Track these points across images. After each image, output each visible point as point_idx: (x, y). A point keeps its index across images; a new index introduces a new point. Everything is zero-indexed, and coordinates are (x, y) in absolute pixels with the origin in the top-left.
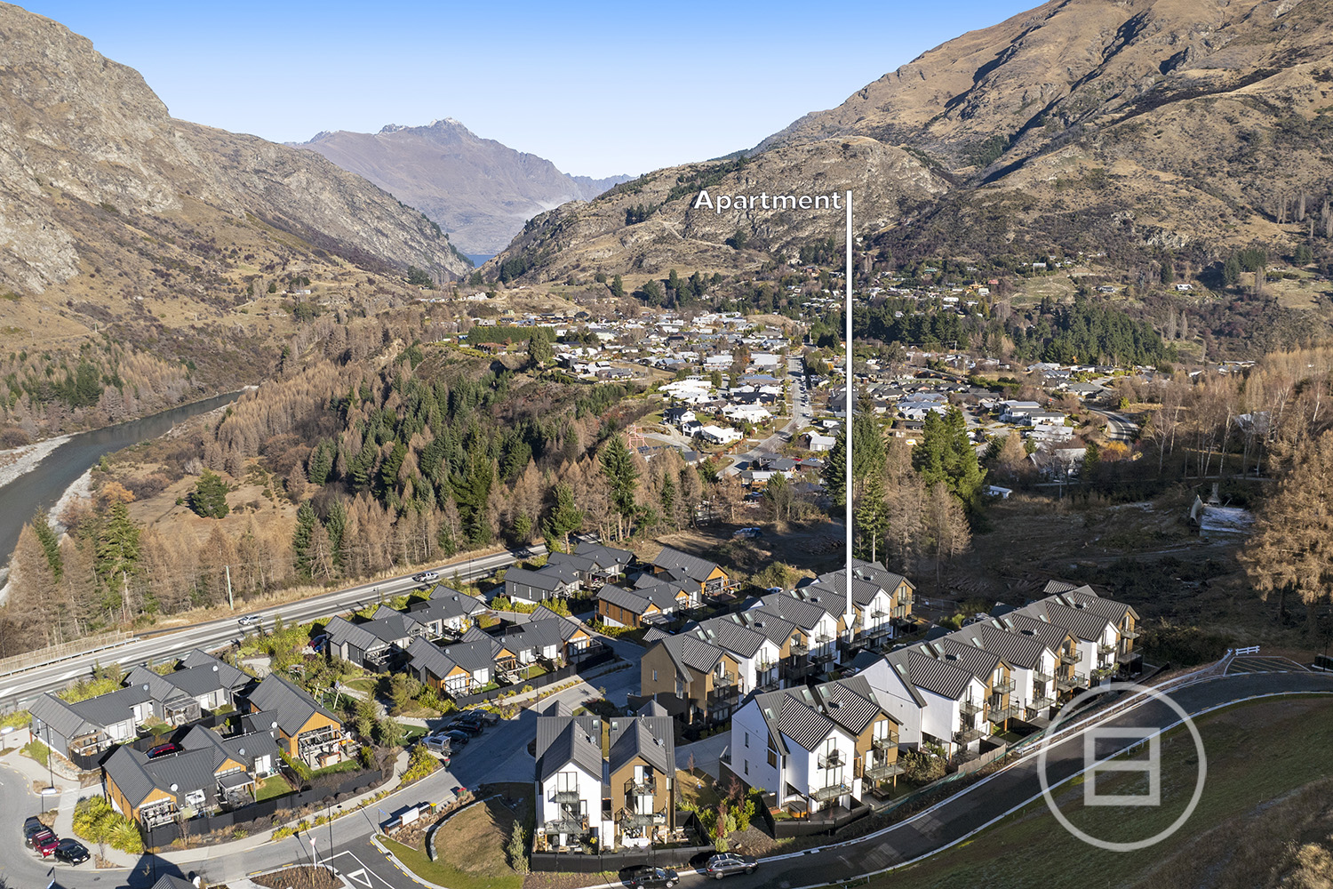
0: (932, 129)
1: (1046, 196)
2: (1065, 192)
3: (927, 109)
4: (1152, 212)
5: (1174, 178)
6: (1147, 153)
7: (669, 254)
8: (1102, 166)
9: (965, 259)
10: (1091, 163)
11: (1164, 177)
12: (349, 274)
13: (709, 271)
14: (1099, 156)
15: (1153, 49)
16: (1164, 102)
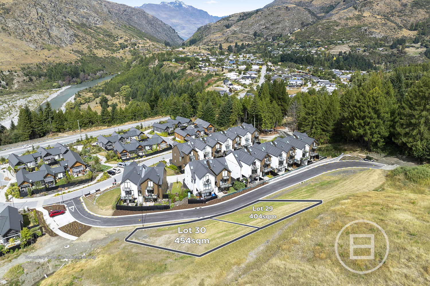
0: (312, 3)
1: (343, 22)
2: (348, 21)
4: (373, 27)
5: (381, 17)
6: (374, 10)
7: (236, 38)
8: (360, 14)
9: (318, 40)
10: (357, 13)
11: (378, 17)
12: (148, 42)
13: (246, 43)
14: (360, 11)
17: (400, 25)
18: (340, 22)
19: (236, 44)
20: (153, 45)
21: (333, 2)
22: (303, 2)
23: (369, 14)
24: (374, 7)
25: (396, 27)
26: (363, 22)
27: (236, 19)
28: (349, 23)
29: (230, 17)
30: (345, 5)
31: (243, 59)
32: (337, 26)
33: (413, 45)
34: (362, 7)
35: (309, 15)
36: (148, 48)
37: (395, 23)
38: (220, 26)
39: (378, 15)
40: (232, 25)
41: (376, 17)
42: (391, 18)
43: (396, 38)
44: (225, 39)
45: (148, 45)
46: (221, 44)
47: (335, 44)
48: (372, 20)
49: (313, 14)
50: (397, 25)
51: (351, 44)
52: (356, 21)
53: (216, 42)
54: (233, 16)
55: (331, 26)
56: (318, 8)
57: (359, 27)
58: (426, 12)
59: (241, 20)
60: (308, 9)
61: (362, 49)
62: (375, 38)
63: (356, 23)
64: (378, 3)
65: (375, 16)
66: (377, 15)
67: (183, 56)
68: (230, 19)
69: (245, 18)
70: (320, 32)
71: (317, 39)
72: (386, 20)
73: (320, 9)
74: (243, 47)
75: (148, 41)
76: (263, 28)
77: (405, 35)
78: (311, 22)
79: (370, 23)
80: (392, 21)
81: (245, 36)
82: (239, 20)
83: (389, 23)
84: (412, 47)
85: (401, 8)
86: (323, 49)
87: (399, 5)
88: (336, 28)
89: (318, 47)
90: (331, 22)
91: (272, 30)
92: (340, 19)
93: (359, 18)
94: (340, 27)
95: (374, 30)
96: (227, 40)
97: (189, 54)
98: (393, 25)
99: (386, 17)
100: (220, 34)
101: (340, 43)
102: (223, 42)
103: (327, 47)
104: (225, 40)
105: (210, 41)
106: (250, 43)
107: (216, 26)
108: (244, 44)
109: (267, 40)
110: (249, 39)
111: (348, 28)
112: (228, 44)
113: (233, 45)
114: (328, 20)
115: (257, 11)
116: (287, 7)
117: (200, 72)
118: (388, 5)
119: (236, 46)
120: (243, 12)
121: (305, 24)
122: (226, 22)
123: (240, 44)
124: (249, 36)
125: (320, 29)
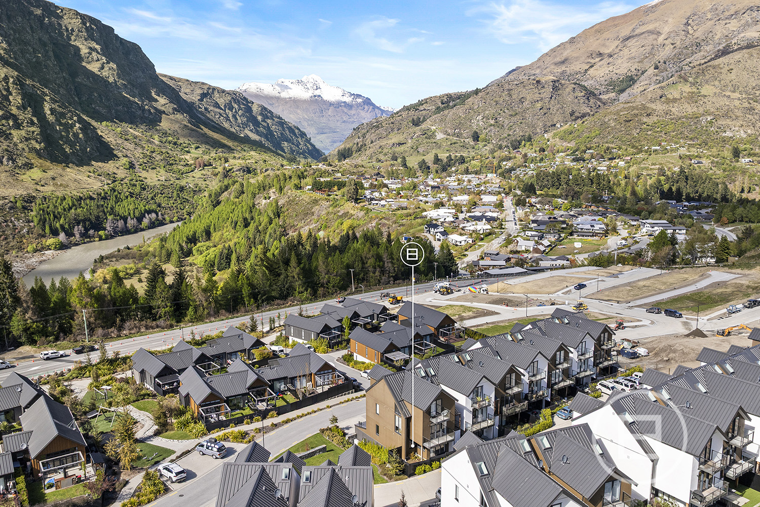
0: (589, 72)
1: (660, 108)
2: (671, 105)
6: (722, 82)
7: (434, 144)
8: (695, 90)
15: (724, 22)
16: (732, 52)
19: (436, 156)
21: (633, 69)
22: (569, 72)
23: (715, 90)
24: (724, 76)
26: (702, 106)
27: (433, 107)
28: (673, 110)
29: (421, 103)
30: (657, 75)
38: (401, 122)
39: (734, 92)
40: (424, 120)
41: (729, 97)
44: (412, 148)
46: (404, 158)
47: (645, 152)
48: (722, 102)
49: (592, 95)
51: (682, 152)
52: (687, 105)
53: (394, 153)
54: (426, 101)
55: (636, 115)
56: (602, 83)
57: (696, 117)
59: (443, 109)
60: (581, 86)
61: (706, 162)
62: (731, 138)
63: (690, 109)
64: (731, 67)
66: (731, 91)
67: (328, 179)
68: (421, 108)
69: (451, 104)
70: (613, 128)
71: (607, 142)
73: (607, 85)
74: (450, 162)
76: (491, 125)
78: (589, 111)
79: (718, 109)
81: (454, 141)
82: (439, 110)
86: (622, 163)
88: (645, 120)
89: (611, 159)
90: (634, 108)
91: (509, 129)
93: (693, 98)
94: (655, 119)
95: (727, 122)
96: (416, 150)
99: (751, 95)
100: (402, 137)
101: (658, 150)
102: (408, 154)
103: (629, 158)
104: (412, 150)
106: (465, 155)
107: (392, 123)
108: (453, 157)
109: (500, 148)
110: (463, 146)
112: (420, 158)
113: (429, 159)
114: (629, 105)
115: (477, 92)
116: (538, 82)
119: (437, 160)
120: (447, 93)
121: (577, 114)
122: (414, 114)
123: (443, 156)
124: (462, 140)
125: (612, 123)
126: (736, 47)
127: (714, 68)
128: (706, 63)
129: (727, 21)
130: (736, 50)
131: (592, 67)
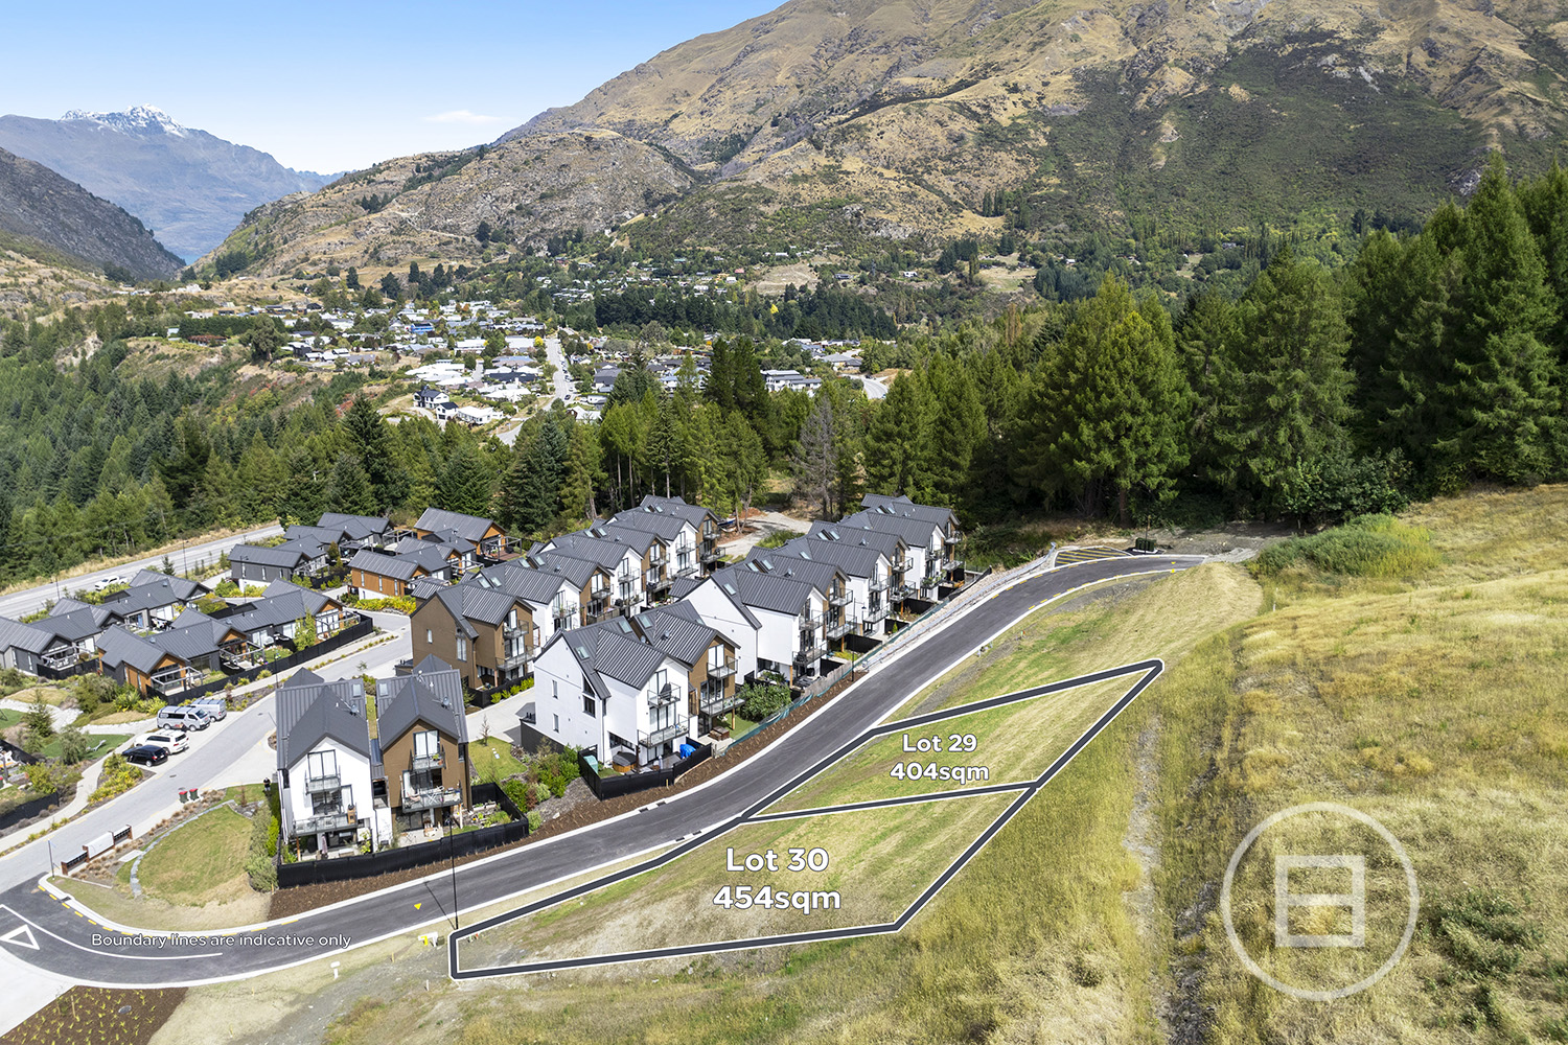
0: (671, 126)
1: (784, 190)
2: (800, 185)
3: (666, 106)
4: (879, 206)
5: (896, 174)
6: (871, 151)
7: (409, 246)
8: (833, 163)
9: (712, 250)
10: (822, 160)
11: (888, 174)
12: (29, 268)
13: (453, 263)
14: (830, 153)
15: (871, 57)
16: (883, 106)
17: (955, 198)
18: (776, 189)
19: (414, 267)
20: (56, 278)
21: (741, 125)
22: (638, 123)
23: (862, 165)
24: (873, 143)
25: (944, 206)
26: (844, 188)
27: (402, 178)
28: (803, 192)
29: (377, 169)
30: (778, 136)
31: (459, 318)
32: (767, 202)
33: (998, 258)
34: (835, 142)
35: (668, 168)
36: (35, 291)
37: (940, 193)
38: (342, 204)
39: (888, 168)
40: (387, 201)
41: (881, 175)
42: (926, 176)
43: (949, 237)
44: (366, 252)
45: (31, 279)
46: (352, 271)
47: (766, 261)
48: (872, 182)
49: (678, 164)
50: (947, 199)
51: (819, 261)
52: (823, 186)
53: (331, 262)
54: (388, 166)
55: (749, 201)
56: (694, 144)
57: (836, 206)
58: (1017, 160)
59: (421, 182)
60: (660, 148)
61: (854, 276)
62: (887, 239)
63: (824, 192)
64: (882, 129)
65: (880, 169)
66: (883, 166)
67: (208, 314)
68: (379, 177)
69: (436, 173)
70: (715, 221)
71: (706, 245)
72: (912, 184)
73: (701, 148)
74: (441, 279)
75: (32, 263)
76: (511, 212)
77: (973, 231)
78: (675, 192)
79: (867, 193)
80: (930, 188)
81: (445, 240)
82: (413, 183)
83: (922, 193)
84: (998, 264)
85: (949, 146)
86: (731, 279)
87: (942, 140)
88: (762, 208)
89: (714, 272)
90: (744, 189)
91: (544, 219)
92: (773, 179)
93: (831, 176)
94: (777, 207)
95: (881, 214)
96: (375, 256)
97: (230, 306)
98: (934, 197)
99: (912, 173)
100: (344, 232)
101: (784, 257)
102: (359, 263)
103: (742, 271)
104: (367, 256)
105: (306, 260)
106: (468, 264)
107: (324, 205)
108: (445, 269)
109: (530, 252)
110: (462, 249)
111: (802, 208)
112: (383, 271)
113: (401, 271)
114: (737, 184)
115: (481, 151)
116: (589, 139)
117: (300, 371)
118: (911, 138)
119: (414, 274)
120: (426, 151)
121: (656, 196)
122: (364, 191)
123: (428, 268)
124: (461, 238)
125: (713, 214)
126: (888, 99)
127: (859, 128)
128: (847, 120)
129: (875, 56)
130: (889, 103)
131: (676, 116)
